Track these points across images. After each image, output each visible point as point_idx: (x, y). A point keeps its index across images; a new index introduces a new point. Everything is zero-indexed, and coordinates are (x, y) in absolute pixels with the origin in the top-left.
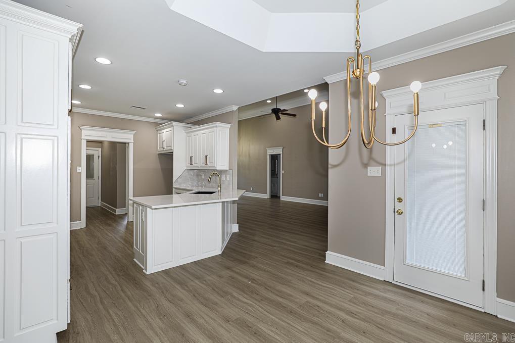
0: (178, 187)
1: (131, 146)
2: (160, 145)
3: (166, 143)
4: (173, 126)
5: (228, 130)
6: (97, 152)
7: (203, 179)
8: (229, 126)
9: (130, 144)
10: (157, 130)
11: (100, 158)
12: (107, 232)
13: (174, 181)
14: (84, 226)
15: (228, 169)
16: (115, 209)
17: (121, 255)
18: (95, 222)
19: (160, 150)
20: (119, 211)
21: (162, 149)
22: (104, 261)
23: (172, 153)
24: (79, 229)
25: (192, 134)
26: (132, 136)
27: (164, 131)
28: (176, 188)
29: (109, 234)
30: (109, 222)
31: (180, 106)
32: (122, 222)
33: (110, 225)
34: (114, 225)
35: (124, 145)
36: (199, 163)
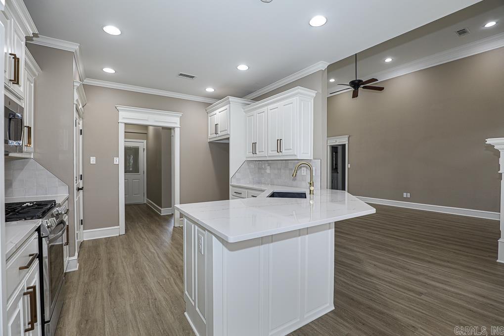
0: (235, 184)
1: (177, 133)
2: (211, 129)
3: (219, 126)
4: (229, 103)
5: (313, 100)
6: (142, 145)
7: (269, 174)
8: (313, 93)
9: (176, 129)
10: (207, 113)
11: (145, 151)
12: (148, 243)
13: (231, 176)
14: (123, 232)
15: (312, 159)
16: (160, 208)
17: (164, 298)
18: (137, 225)
19: (212, 136)
20: (164, 212)
21: (215, 135)
22: (136, 312)
23: (228, 139)
24: (116, 236)
25: (255, 112)
26: (179, 119)
27: (217, 112)
28: (233, 186)
29: (150, 246)
30: (153, 226)
31: (243, 67)
32: (168, 228)
33: (153, 232)
34: (158, 231)
35: (169, 130)
36: (267, 151)
